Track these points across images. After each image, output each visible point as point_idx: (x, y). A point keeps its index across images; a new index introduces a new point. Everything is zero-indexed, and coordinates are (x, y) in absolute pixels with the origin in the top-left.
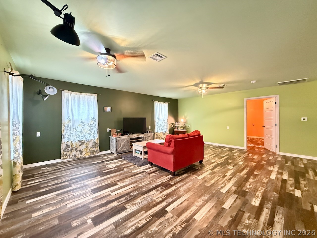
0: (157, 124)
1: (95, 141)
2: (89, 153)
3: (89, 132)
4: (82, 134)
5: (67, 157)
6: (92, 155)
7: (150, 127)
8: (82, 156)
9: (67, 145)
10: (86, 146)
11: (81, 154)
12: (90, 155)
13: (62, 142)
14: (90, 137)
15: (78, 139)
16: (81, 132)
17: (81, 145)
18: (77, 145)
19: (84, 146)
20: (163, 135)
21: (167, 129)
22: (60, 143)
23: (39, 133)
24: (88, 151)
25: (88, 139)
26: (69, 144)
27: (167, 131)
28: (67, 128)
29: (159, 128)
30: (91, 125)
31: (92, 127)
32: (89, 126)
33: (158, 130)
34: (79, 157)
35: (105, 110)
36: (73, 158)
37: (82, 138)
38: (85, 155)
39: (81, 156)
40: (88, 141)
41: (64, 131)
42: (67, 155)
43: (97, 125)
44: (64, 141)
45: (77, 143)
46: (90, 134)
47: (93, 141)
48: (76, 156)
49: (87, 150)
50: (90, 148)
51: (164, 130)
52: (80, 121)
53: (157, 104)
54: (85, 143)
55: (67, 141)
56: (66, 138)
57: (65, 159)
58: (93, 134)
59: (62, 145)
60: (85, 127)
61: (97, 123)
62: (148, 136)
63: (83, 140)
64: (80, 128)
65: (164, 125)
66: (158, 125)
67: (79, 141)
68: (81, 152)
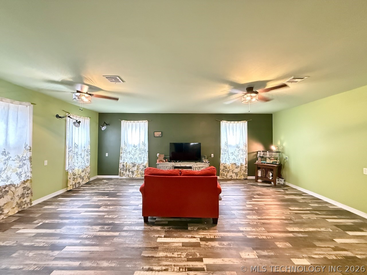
0: (224, 152)
1: (144, 164)
2: (139, 175)
3: (140, 156)
4: (135, 157)
5: (123, 175)
6: (142, 177)
7: (212, 155)
8: (134, 176)
9: (123, 165)
10: (137, 168)
11: (133, 175)
12: (140, 177)
13: (120, 162)
14: (141, 160)
15: (131, 161)
16: (134, 155)
17: (134, 166)
18: (130, 166)
19: (136, 168)
20: (236, 168)
21: (245, 160)
22: (118, 163)
23: (107, 154)
24: (139, 173)
25: (138, 162)
26: (125, 164)
27: (244, 163)
28: (123, 151)
29: (228, 158)
30: (142, 150)
31: (143, 151)
32: (140, 150)
33: (227, 160)
34: (131, 177)
35: (155, 135)
36: (127, 177)
37: (134, 160)
38: (136, 177)
39: (132, 177)
40: (139, 164)
41: (121, 153)
42: (124, 174)
43: (147, 150)
44: (121, 161)
45: (130, 164)
46: (140, 158)
47: (143, 164)
48: (129, 176)
49: (138, 171)
50: (140, 170)
51: (237, 160)
52: (133, 145)
53: (224, 124)
54: (136, 166)
55: (124, 162)
56: (123, 159)
57: (122, 176)
58: (144, 158)
59: (120, 164)
60: (137, 151)
61: (147, 148)
62: (199, 166)
63: (135, 163)
64: (133, 152)
65: (238, 154)
66: (226, 152)
67: (132, 163)
68: (133, 172)
